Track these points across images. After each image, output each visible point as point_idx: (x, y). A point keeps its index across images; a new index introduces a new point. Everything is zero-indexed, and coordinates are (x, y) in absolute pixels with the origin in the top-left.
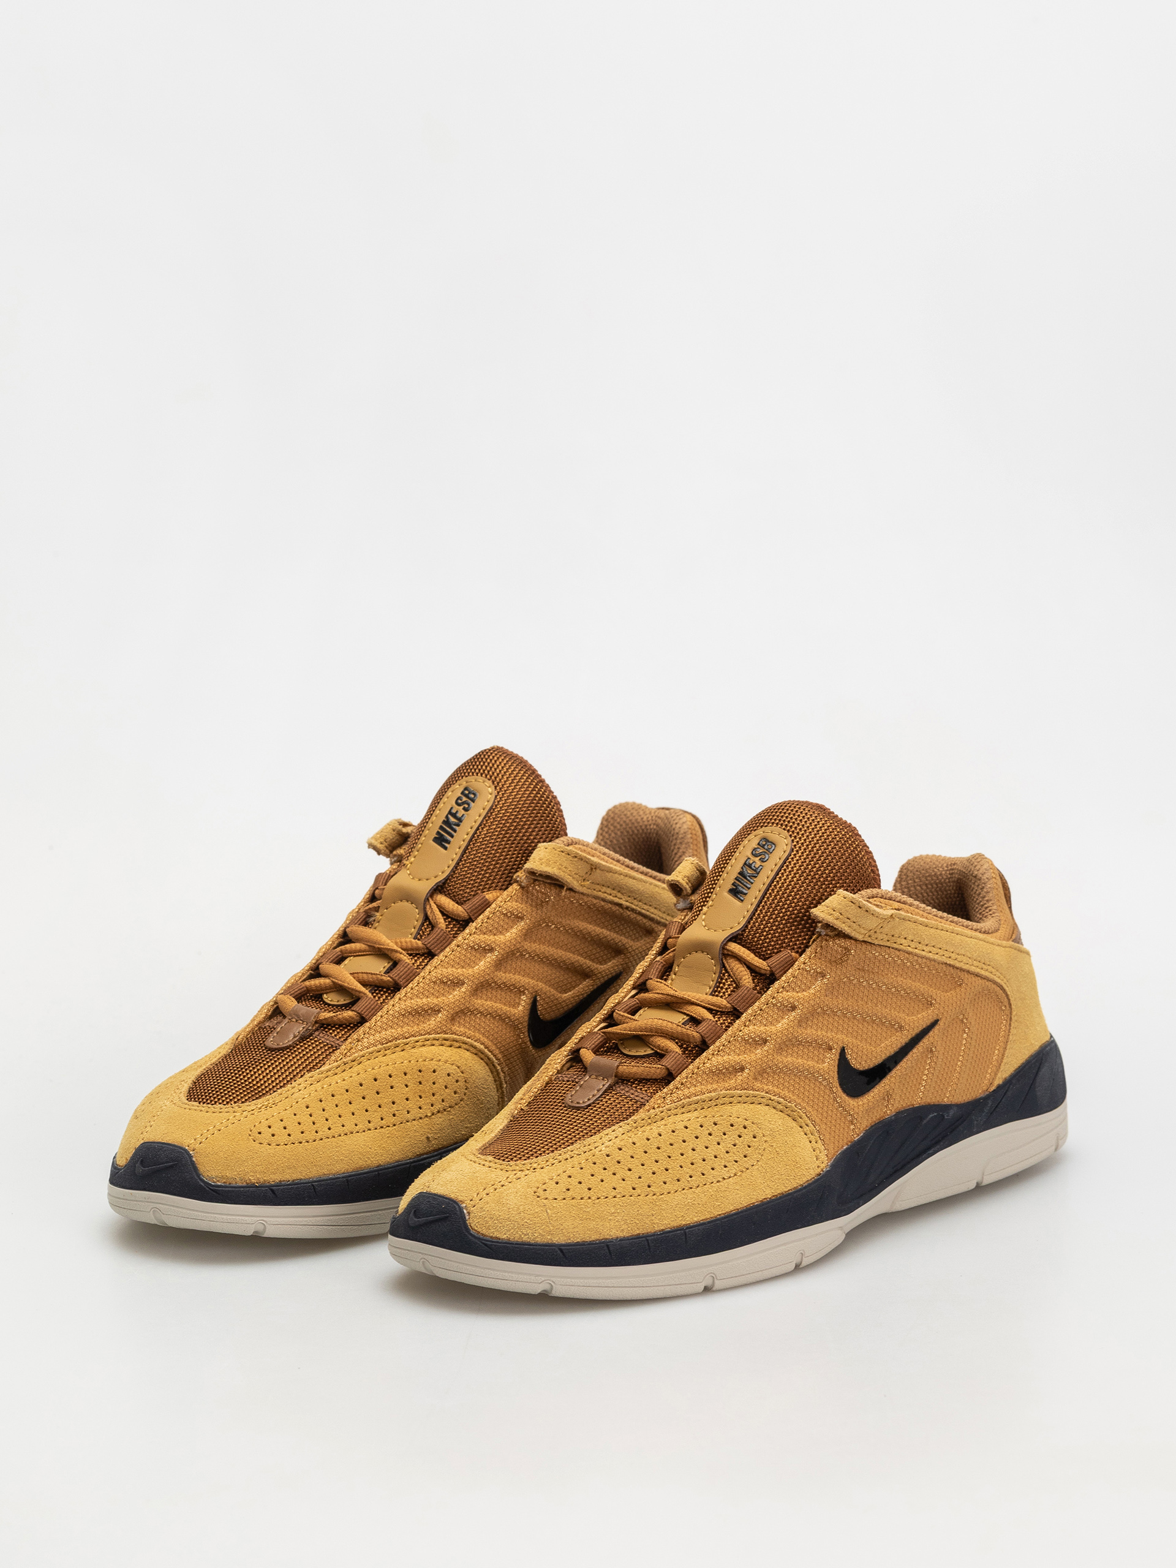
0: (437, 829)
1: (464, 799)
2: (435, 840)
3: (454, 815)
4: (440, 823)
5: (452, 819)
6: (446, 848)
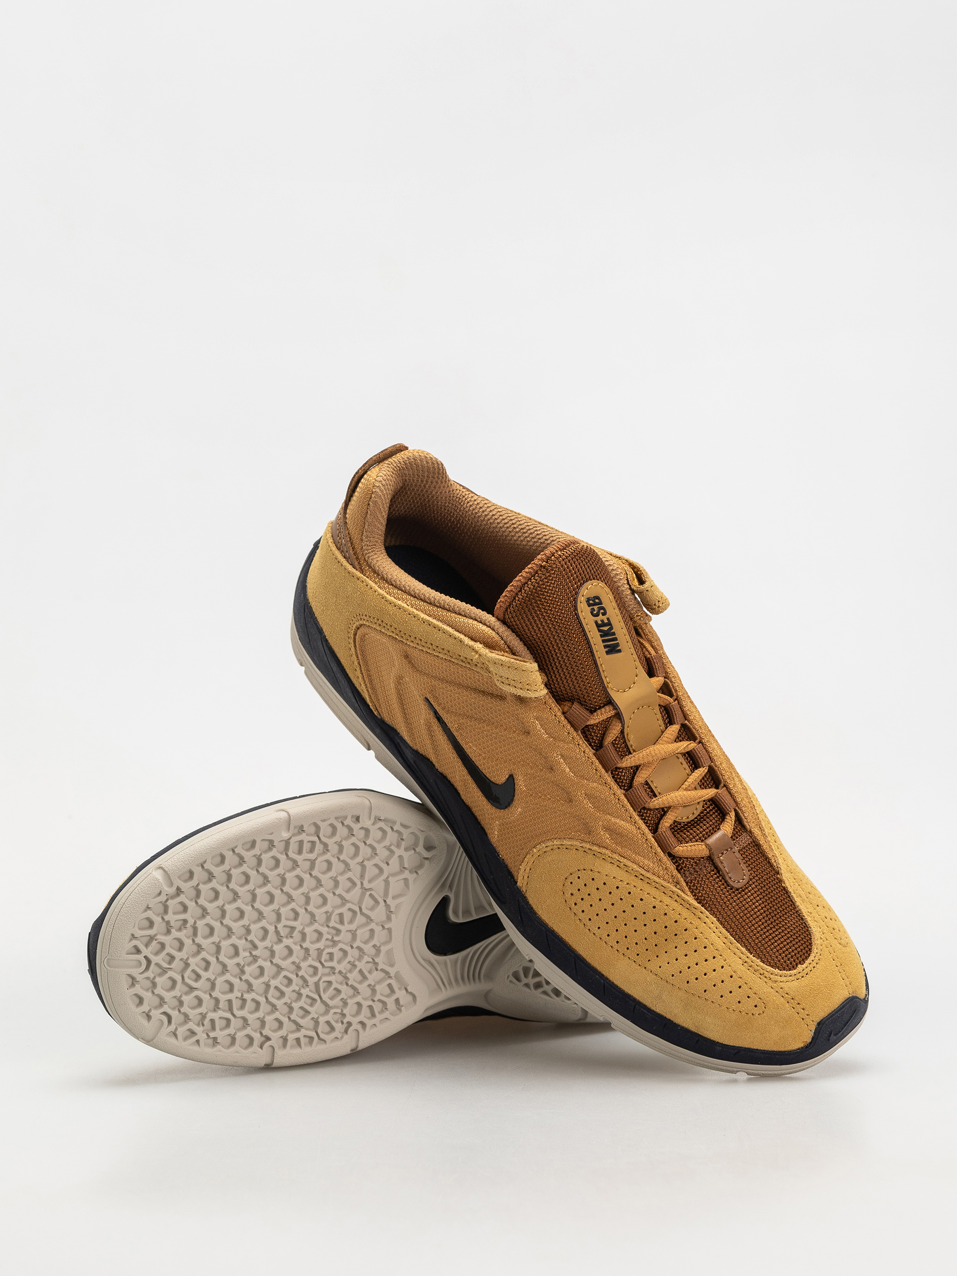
0: (602, 644)
1: (596, 608)
2: (608, 653)
3: (604, 625)
4: (600, 639)
5: (606, 628)
6: (620, 651)
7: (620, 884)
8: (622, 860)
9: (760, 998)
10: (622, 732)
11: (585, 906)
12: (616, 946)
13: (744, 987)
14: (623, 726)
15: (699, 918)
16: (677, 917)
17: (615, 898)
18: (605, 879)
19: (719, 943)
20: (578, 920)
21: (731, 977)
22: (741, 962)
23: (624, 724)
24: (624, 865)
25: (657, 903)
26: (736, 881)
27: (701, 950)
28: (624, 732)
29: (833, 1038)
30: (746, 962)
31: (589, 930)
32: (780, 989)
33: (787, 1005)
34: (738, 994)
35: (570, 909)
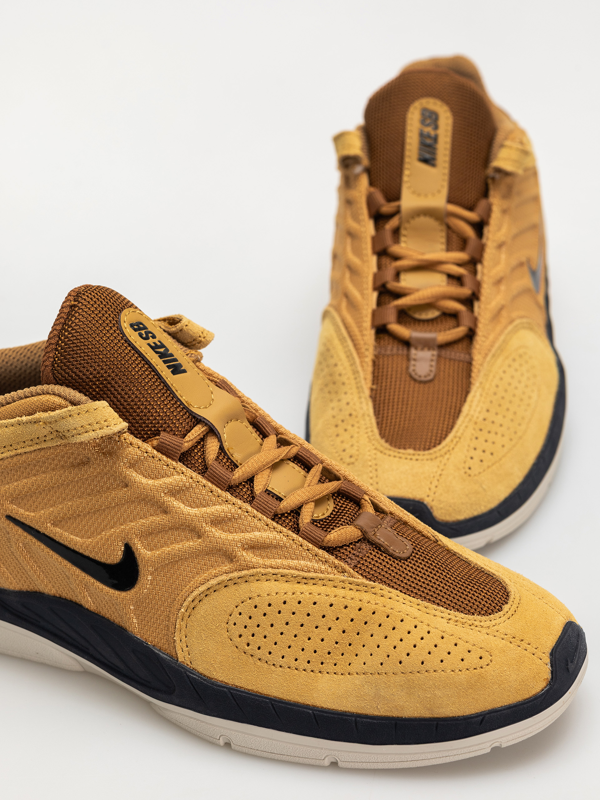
0: (164, 365)
1: (143, 332)
2: (173, 373)
3: (158, 347)
4: (160, 360)
6: (184, 370)
7: (284, 598)
8: (276, 571)
9: (481, 648)
10: (221, 448)
11: (259, 640)
12: (309, 667)
13: (459, 642)
14: (220, 440)
15: (382, 596)
16: (359, 605)
17: (286, 615)
18: (267, 600)
19: (414, 611)
20: (258, 661)
21: (443, 638)
22: (445, 621)
23: (220, 437)
24: (282, 576)
25: (332, 600)
26: (401, 552)
27: (398, 624)
28: (223, 447)
29: (571, 667)
30: (450, 619)
31: (274, 665)
32: (496, 633)
33: (512, 646)
34: (458, 652)
35: (245, 653)
